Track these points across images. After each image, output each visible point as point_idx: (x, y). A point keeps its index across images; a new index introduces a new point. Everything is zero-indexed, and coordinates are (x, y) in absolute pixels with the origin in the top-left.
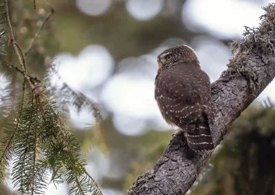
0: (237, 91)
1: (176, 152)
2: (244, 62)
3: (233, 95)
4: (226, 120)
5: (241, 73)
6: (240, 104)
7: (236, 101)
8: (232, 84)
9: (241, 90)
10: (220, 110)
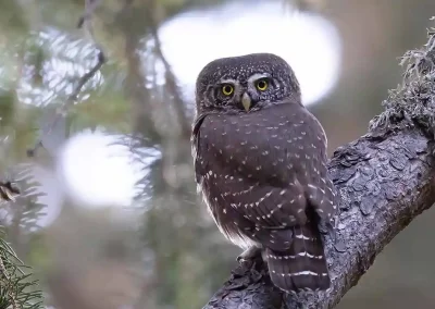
0: (402, 162)
1: (238, 293)
2: (423, 96)
3: (391, 169)
4: (371, 227)
5: (415, 120)
6: (409, 193)
7: (398, 185)
8: (390, 144)
9: (412, 160)
10: (357, 204)
